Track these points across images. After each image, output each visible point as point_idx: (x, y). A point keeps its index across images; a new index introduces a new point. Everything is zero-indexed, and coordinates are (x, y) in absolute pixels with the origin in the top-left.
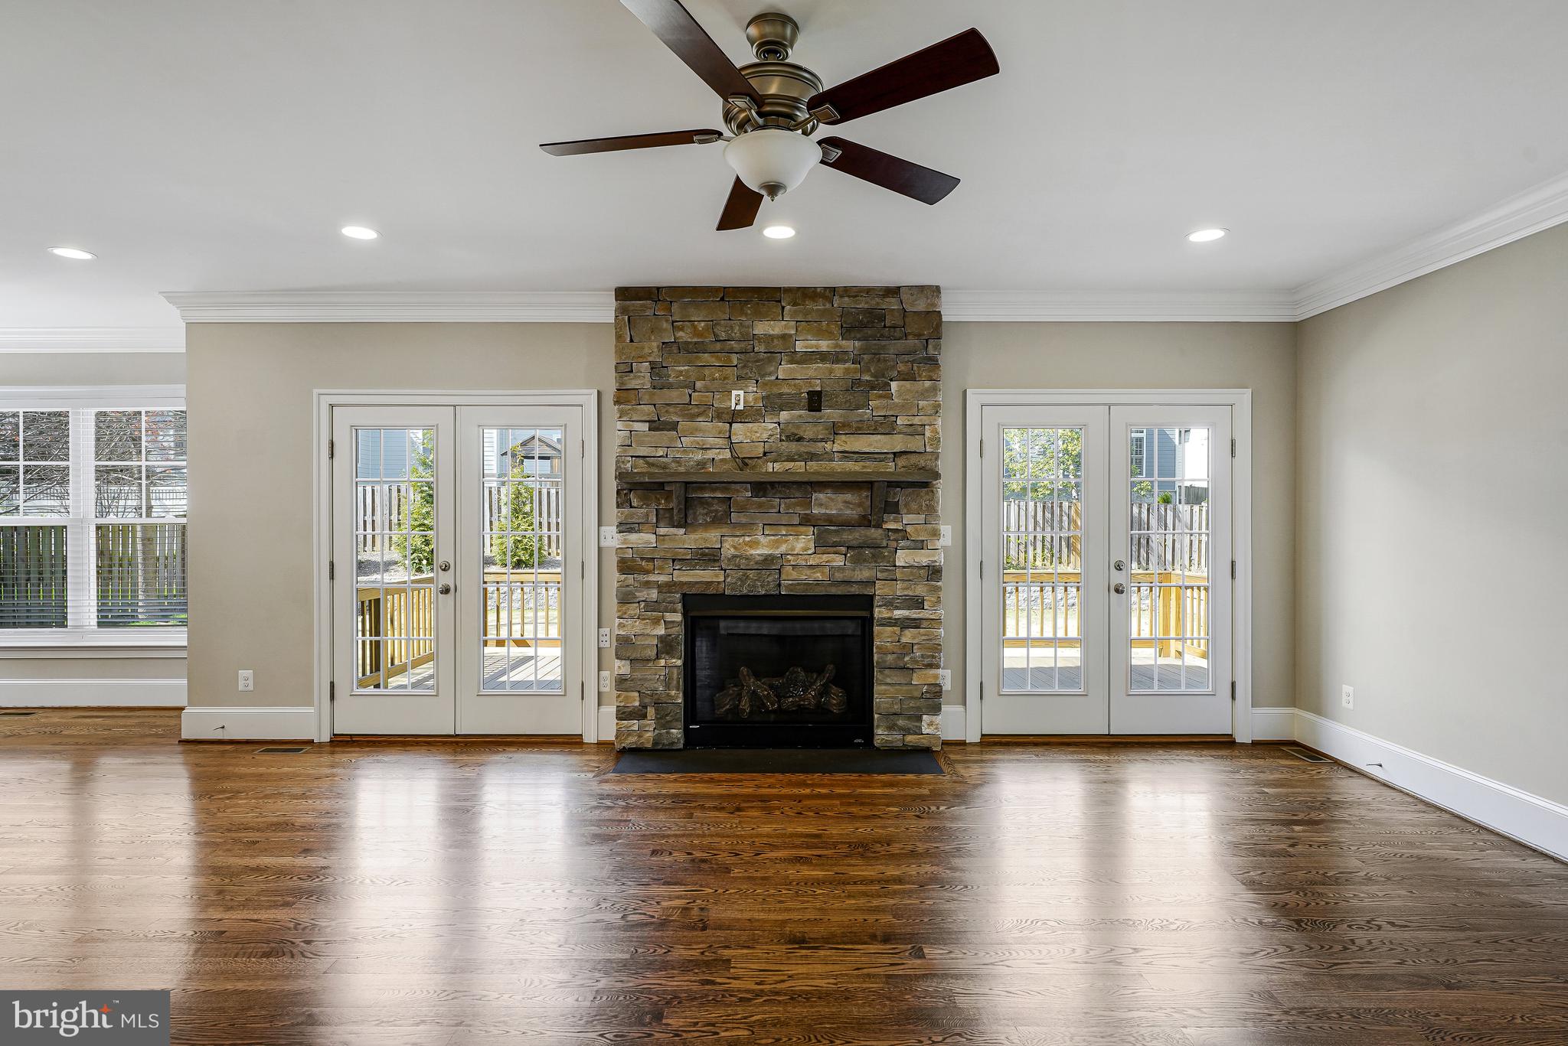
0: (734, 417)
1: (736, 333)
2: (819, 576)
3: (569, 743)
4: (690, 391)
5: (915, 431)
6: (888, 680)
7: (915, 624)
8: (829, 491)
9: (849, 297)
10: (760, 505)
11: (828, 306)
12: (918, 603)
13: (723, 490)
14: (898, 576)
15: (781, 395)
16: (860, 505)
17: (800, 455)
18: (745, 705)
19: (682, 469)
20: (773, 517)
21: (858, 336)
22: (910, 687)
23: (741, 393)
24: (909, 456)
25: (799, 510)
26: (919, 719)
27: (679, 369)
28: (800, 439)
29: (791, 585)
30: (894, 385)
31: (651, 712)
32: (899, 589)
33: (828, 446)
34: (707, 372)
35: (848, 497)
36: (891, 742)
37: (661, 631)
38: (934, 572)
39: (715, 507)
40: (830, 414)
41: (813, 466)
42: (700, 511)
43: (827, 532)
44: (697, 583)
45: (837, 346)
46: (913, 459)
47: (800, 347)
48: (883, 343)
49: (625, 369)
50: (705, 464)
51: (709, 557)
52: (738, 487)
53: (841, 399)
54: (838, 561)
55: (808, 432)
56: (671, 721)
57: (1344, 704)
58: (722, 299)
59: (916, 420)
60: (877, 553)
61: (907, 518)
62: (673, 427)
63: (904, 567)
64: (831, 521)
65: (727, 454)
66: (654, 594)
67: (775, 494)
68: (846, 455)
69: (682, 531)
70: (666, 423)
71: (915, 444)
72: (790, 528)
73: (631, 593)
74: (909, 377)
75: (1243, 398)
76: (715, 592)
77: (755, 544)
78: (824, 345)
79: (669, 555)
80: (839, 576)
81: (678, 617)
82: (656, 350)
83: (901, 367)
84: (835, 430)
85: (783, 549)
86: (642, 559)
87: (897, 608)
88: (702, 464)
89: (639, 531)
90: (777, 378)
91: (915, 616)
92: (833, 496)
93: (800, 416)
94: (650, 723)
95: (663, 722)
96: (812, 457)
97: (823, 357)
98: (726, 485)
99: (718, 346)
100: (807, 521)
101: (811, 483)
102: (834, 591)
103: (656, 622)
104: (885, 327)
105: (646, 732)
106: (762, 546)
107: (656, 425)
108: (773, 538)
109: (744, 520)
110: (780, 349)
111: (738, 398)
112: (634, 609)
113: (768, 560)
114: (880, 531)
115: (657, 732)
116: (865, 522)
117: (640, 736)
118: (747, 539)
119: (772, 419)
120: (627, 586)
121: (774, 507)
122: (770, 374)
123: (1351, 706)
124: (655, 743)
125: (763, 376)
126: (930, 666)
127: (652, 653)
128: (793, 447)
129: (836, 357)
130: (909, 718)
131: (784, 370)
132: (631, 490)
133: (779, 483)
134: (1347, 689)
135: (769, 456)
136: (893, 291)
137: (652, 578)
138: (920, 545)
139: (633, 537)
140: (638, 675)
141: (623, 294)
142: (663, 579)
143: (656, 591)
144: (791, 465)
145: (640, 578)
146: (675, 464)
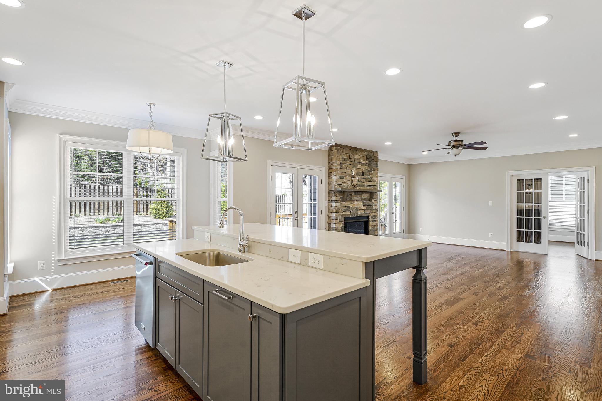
0: (353, 176)
1: (353, 157)
2: (363, 212)
4: (346, 170)
5: (375, 181)
8: (365, 193)
9: (367, 152)
10: (355, 196)
11: (365, 153)
12: (375, 217)
14: (373, 211)
15: (358, 172)
16: (369, 196)
17: (361, 185)
19: (344, 188)
20: (357, 199)
21: (368, 160)
24: (374, 186)
25: (361, 197)
27: (344, 164)
29: (360, 214)
30: (373, 171)
32: (373, 214)
33: (365, 183)
34: (348, 165)
35: (367, 195)
37: (341, 226)
38: (377, 210)
39: (349, 197)
40: (365, 177)
41: (363, 188)
42: (347, 197)
43: (364, 202)
44: (346, 214)
45: (366, 162)
47: (361, 162)
48: (372, 162)
51: (348, 208)
52: (352, 192)
53: (366, 173)
54: (365, 208)
55: (362, 180)
57: (420, 231)
58: (350, 149)
59: (375, 179)
60: (369, 207)
61: (374, 199)
62: (343, 178)
63: (374, 209)
64: (365, 200)
65: (350, 185)
67: (358, 194)
68: (367, 186)
69: (344, 202)
71: (375, 184)
72: (359, 201)
73: (337, 217)
74: (375, 170)
75: (404, 177)
76: (349, 216)
77: (354, 205)
78: (364, 162)
79: (343, 208)
80: (365, 212)
81: (344, 222)
82: (341, 159)
83: (374, 168)
84: (366, 180)
85: (359, 206)
86: (339, 209)
87: (372, 218)
88: (347, 187)
89: (338, 202)
91: (375, 220)
93: (361, 177)
96: (363, 186)
97: (364, 164)
98: (350, 192)
99: (350, 160)
100: (362, 200)
101: (362, 191)
102: (364, 215)
103: (341, 224)
104: (372, 159)
106: (356, 205)
107: (341, 177)
108: (357, 203)
109: (353, 200)
110: (359, 161)
111: (353, 172)
112: (338, 221)
113: (357, 208)
114: (371, 202)
116: (369, 200)
118: (354, 204)
119: (357, 177)
121: (357, 197)
122: (356, 167)
123: (422, 231)
126: (377, 230)
128: (360, 183)
129: (366, 164)
131: (359, 167)
132: (337, 192)
133: (358, 191)
134: (421, 228)
135: (357, 185)
136: (373, 152)
137: (340, 213)
138: (376, 205)
142: (342, 213)
143: (340, 216)
144: (360, 187)
145: (338, 213)
146: (343, 187)
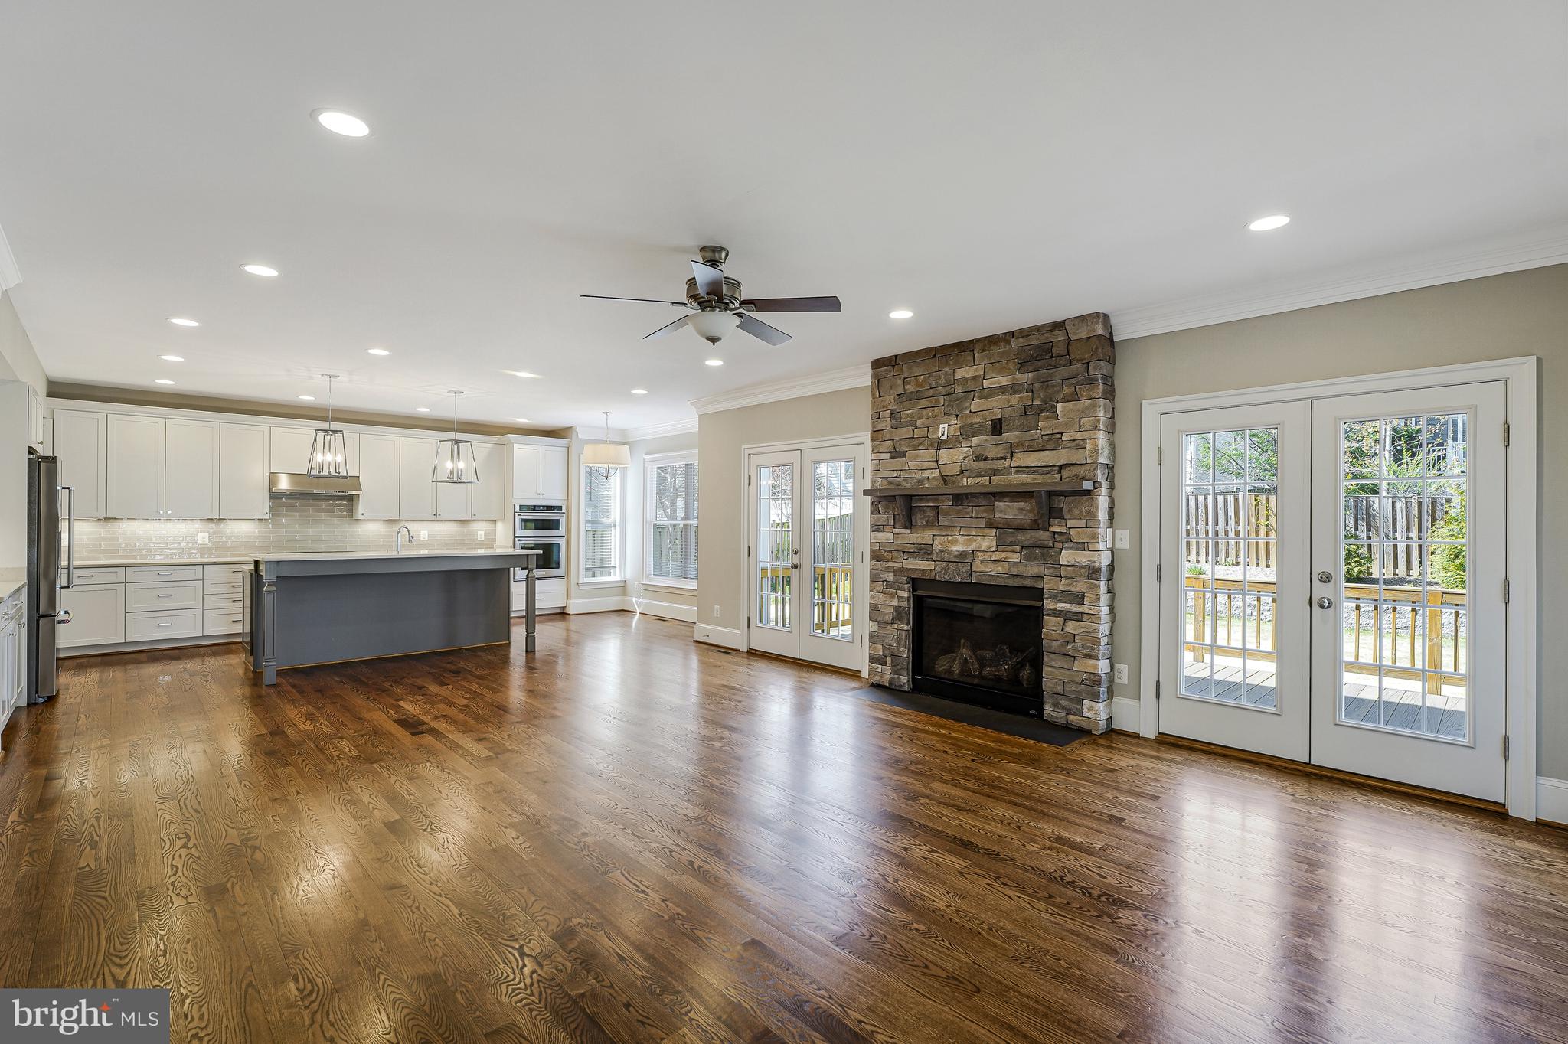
0: (940, 445)
1: (943, 381)
2: (1000, 569)
3: (853, 675)
4: (913, 428)
5: (1079, 445)
6: (1053, 664)
7: (1078, 617)
8: (1007, 499)
9: (1023, 337)
10: (958, 512)
11: (1008, 347)
12: (1079, 599)
13: (936, 500)
14: (1063, 573)
15: (972, 424)
16: (1031, 511)
17: (985, 472)
18: (956, 669)
19: (908, 486)
20: (967, 522)
21: (1031, 368)
22: (1072, 673)
23: (946, 426)
24: (1071, 467)
25: (985, 515)
26: (1081, 702)
27: (907, 413)
28: (986, 459)
29: (980, 575)
30: (1059, 406)
31: (889, 660)
32: (1063, 585)
33: (1007, 463)
34: (924, 412)
35: (1022, 504)
36: (1057, 718)
37: (895, 603)
38: (1094, 572)
39: (928, 514)
40: (1008, 436)
41: (995, 479)
42: (919, 516)
43: (1006, 532)
44: (917, 570)
45: (1014, 379)
46: (1075, 470)
47: (987, 384)
48: (1051, 371)
49: (877, 417)
50: (923, 481)
51: (924, 551)
52: (943, 498)
53: (1017, 423)
54: (1015, 558)
55: (991, 452)
56: (900, 670)
58: (934, 356)
59: (1078, 436)
60: (1044, 552)
61: (1070, 523)
62: (903, 455)
63: (1068, 566)
64: (1009, 525)
65: (936, 473)
66: (891, 577)
67: (968, 503)
68: (1020, 469)
69: (909, 531)
70: (900, 452)
71: (1077, 457)
72: (979, 530)
73: (878, 575)
74: (1074, 398)
75: (1523, 363)
76: (928, 577)
77: (954, 542)
78: (1004, 381)
79: (900, 549)
80: (1014, 571)
81: (905, 594)
82: (893, 401)
83: (1066, 390)
84: (1010, 449)
85: (972, 547)
86: (885, 550)
87: (1061, 601)
88: (921, 482)
89: (883, 531)
90: (971, 412)
91: (1075, 610)
92: (1010, 504)
93: (986, 440)
94: (888, 669)
95: (896, 671)
96: (995, 472)
97: (1003, 390)
98: (935, 496)
99: (931, 392)
100: (990, 525)
101: (993, 494)
102: (1010, 583)
103: (892, 596)
104: (1052, 357)
105: (886, 674)
106: (960, 543)
107: (895, 455)
108: (966, 537)
109: (947, 523)
110: (974, 389)
111: (944, 430)
112: (879, 586)
113: (963, 554)
114: (1047, 533)
115: (892, 676)
116: (1035, 525)
117: (882, 677)
118: (950, 538)
119: (967, 444)
120: (877, 569)
121: (968, 513)
122: (966, 409)
124: (891, 683)
125: (962, 410)
126: (1089, 656)
127: (889, 618)
128: (982, 465)
129: (1012, 389)
130: (1071, 699)
131: (976, 404)
132: (880, 502)
133: (971, 494)
135: (966, 473)
136: (1059, 325)
137: (891, 564)
138: (1082, 547)
139: (880, 535)
140: (882, 633)
141: (877, 364)
142: (897, 565)
143: (893, 574)
144: (978, 480)
145: (884, 564)
146: (904, 483)
